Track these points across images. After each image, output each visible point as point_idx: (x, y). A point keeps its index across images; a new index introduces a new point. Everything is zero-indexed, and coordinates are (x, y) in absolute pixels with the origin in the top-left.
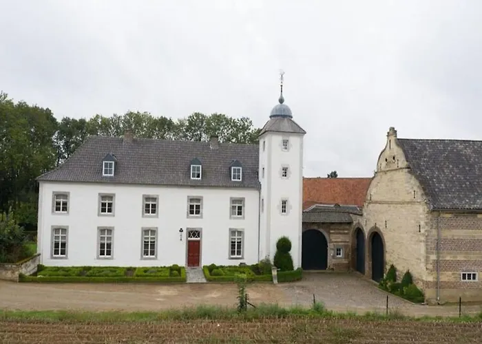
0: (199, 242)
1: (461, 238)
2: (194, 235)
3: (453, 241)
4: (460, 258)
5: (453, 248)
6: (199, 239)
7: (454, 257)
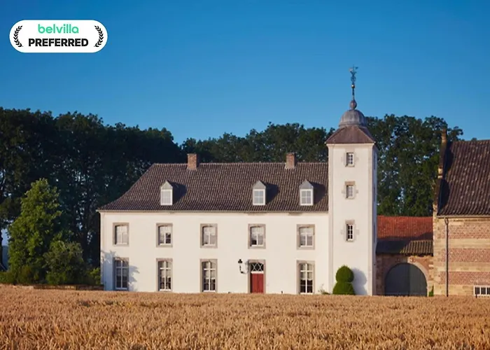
0: (262, 275)
1: (473, 247)
2: (257, 268)
3: (463, 251)
4: (473, 269)
5: (464, 259)
6: (262, 272)
7: (465, 269)
